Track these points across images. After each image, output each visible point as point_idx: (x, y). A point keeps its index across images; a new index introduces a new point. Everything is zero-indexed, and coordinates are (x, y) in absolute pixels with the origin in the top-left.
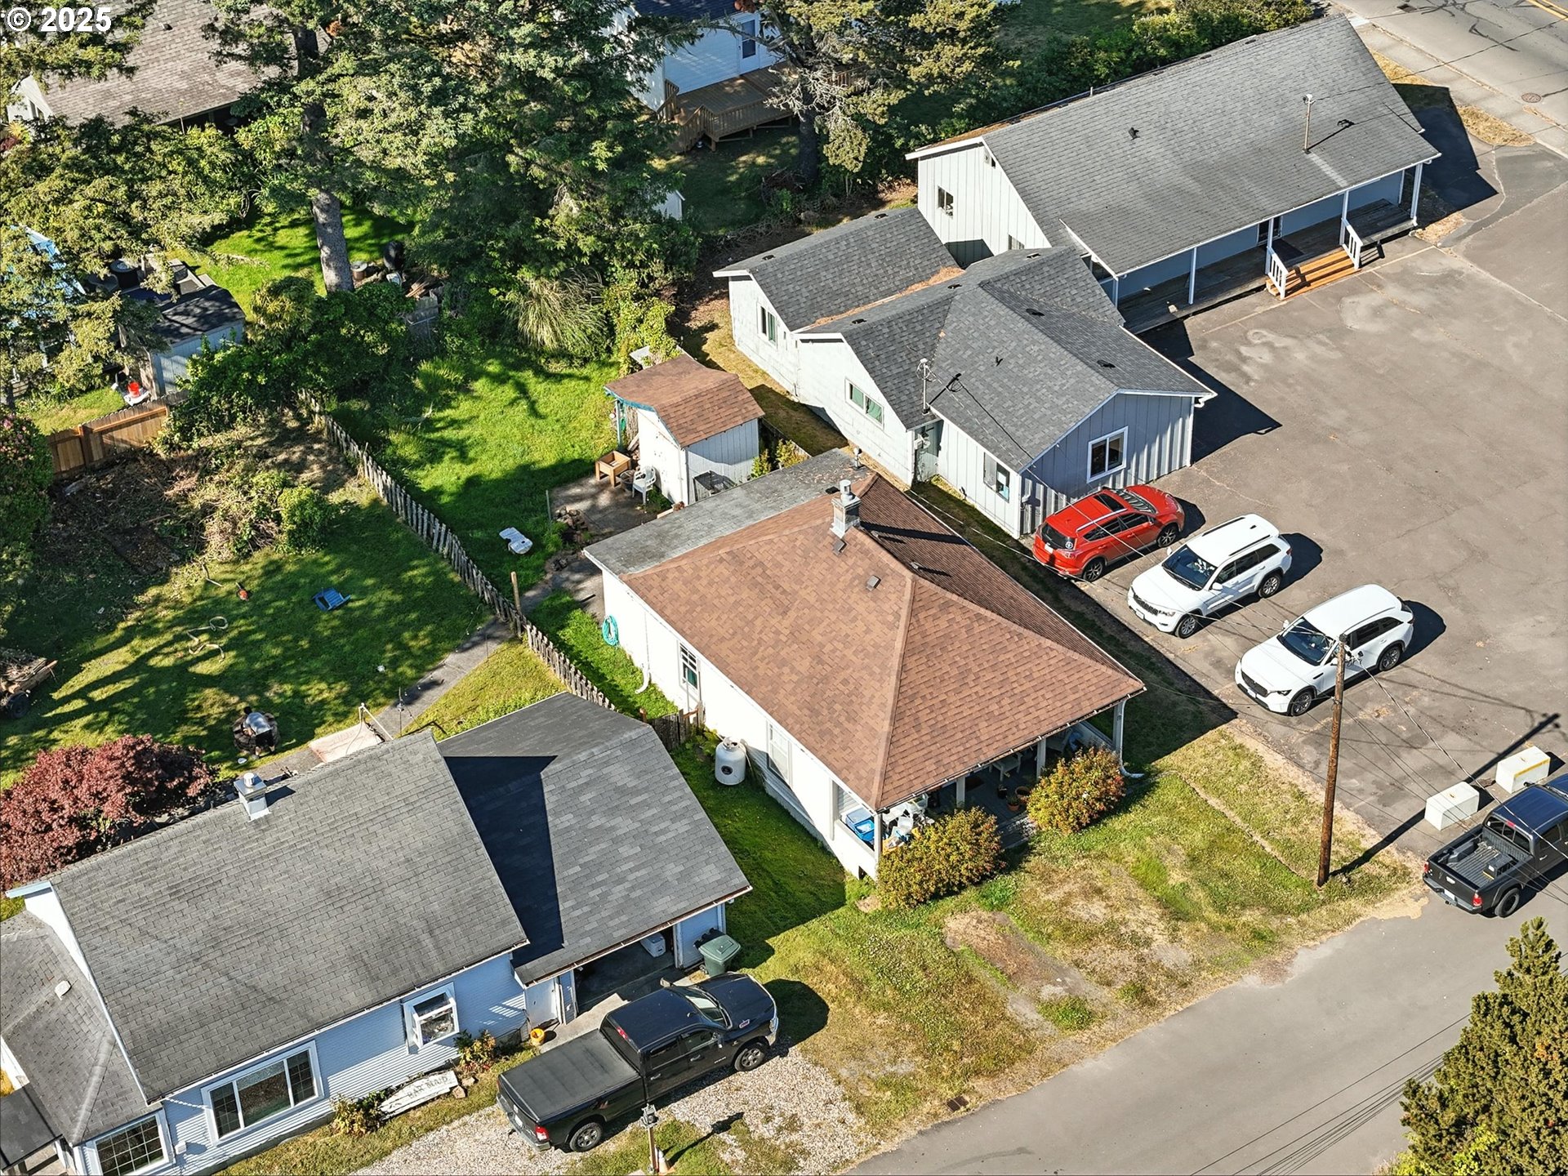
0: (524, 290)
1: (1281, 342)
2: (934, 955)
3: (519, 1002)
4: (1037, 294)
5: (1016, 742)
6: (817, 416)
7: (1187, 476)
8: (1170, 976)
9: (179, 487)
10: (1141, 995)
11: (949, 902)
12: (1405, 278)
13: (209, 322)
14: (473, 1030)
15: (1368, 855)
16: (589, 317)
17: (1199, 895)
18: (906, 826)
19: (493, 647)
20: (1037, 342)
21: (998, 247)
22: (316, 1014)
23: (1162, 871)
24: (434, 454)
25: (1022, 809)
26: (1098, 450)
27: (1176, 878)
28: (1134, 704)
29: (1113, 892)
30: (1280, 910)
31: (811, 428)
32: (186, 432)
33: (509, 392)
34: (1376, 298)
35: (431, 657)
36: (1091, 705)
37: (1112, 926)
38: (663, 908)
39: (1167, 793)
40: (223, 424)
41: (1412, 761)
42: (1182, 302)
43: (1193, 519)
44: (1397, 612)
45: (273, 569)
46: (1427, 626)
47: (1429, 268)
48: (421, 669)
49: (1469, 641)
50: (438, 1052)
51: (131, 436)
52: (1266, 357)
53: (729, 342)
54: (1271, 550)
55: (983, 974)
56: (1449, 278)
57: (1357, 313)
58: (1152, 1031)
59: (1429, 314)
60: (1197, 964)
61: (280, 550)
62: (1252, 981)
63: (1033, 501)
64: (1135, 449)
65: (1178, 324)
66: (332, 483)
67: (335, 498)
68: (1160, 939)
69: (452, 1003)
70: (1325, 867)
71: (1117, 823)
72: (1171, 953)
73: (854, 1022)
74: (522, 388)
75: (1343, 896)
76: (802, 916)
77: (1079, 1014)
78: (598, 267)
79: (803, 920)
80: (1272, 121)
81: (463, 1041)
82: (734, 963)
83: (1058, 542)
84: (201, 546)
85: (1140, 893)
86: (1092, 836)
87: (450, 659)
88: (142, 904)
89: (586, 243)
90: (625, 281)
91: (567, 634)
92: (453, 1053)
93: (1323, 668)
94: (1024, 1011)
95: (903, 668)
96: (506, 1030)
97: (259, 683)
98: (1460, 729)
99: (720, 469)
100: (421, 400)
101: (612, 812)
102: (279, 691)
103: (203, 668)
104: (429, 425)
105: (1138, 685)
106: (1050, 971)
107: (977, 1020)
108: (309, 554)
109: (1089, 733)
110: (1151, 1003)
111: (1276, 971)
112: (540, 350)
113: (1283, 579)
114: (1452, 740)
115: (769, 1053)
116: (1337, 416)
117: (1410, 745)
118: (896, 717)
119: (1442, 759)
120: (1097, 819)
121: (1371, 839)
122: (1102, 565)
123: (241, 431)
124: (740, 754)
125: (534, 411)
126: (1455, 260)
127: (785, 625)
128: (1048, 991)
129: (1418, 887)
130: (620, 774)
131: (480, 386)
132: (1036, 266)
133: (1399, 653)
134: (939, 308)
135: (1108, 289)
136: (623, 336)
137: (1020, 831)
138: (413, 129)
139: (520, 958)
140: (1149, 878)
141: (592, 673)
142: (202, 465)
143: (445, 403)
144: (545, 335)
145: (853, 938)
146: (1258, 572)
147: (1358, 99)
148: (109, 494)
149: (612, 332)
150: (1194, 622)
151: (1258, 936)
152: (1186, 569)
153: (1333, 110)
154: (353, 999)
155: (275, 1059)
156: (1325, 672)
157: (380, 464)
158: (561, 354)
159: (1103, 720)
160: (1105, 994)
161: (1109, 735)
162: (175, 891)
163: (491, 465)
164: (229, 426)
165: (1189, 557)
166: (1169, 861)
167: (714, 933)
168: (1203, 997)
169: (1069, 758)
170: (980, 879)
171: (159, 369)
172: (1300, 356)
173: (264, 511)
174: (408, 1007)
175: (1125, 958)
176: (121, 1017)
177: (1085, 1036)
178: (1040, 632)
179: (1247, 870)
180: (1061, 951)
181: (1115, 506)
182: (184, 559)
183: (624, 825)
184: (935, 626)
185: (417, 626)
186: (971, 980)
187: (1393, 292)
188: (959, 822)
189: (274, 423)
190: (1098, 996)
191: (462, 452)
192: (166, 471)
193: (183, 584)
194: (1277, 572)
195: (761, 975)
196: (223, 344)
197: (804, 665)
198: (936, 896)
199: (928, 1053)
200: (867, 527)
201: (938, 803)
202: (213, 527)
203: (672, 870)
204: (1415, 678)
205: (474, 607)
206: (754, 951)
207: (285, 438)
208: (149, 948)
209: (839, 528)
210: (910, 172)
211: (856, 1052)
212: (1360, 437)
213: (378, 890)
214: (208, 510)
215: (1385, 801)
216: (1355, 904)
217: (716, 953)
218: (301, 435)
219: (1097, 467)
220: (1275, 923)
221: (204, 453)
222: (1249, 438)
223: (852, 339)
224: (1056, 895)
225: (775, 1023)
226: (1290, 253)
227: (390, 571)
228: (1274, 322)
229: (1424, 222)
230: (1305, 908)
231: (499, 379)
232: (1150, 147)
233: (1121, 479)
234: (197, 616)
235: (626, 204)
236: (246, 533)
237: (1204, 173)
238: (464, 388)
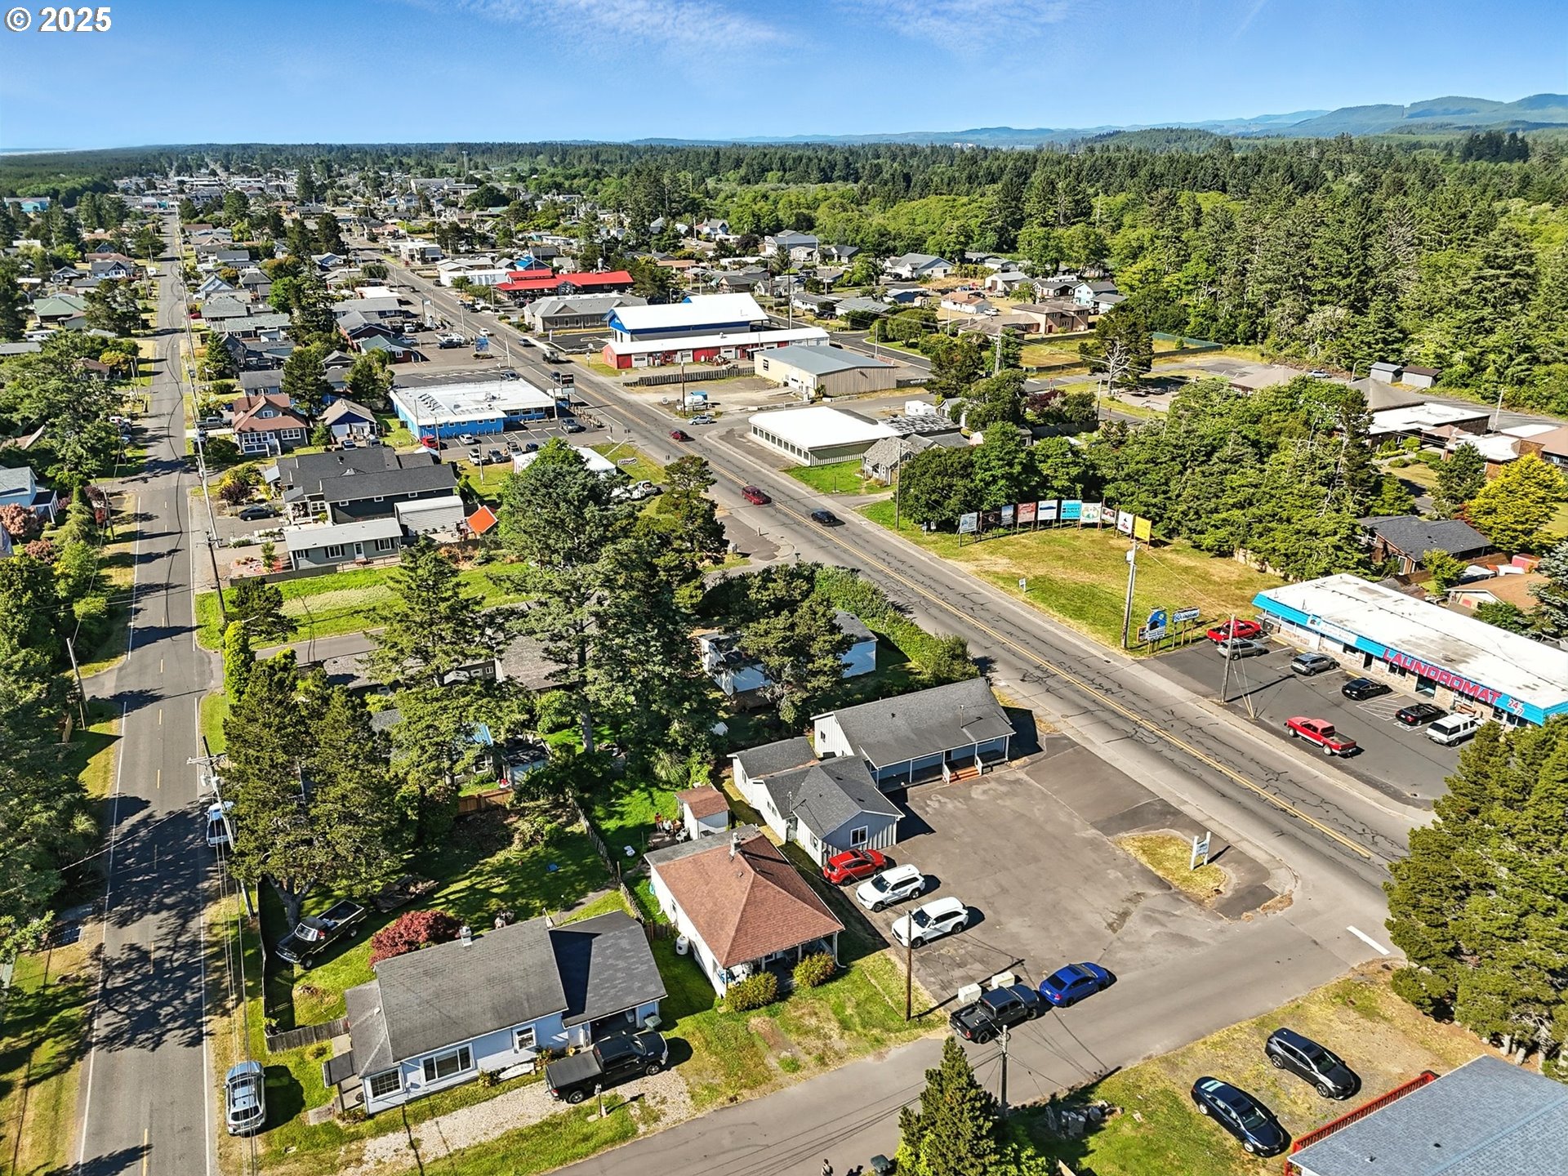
0: (657, 756)
1: (943, 800)
2: (742, 1033)
3: (565, 1035)
4: (842, 772)
5: (787, 946)
6: (757, 812)
7: (894, 848)
8: (836, 1053)
9: (510, 820)
10: (822, 1060)
11: (754, 1012)
12: (999, 780)
13: (535, 759)
14: (544, 1045)
15: (931, 1010)
16: (680, 769)
17: (857, 1020)
18: (742, 978)
19: (608, 891)
20: (837, 789)
21: (838, 754)
22: (472, 1031)
23: (844, 1008)
24: (610, 816)
25: (791, 976)
26: (855, 834)
27: (849, 1011)
28: (841, 933)
29: (822, 1015)
30: (888, 1030)
31: (755, 817)
32: (519, 801)
33: (645, 795)
34: (986, 787)
35: (583, 893)
36: (821, 934)
37: (818, 1029)
38: (630, 1000)
39: (854, 975)
40: (534, 799)
41: (958, 973)
42: (907, 782)
43: (891, 864)
44: (960, 909)
45: (535, 854)
46: (975, 916)
47: (1011, 777)
48: (578, 898)
49: (993, 925)
50: (527, 1054)
51: (498, 800)
52: (937, 805)
53: (732, 784)
54: (915, 879)
55: (760, 1043)
56: (1017, 781)
57: (977, 792)
58: (822, 1077)
59: (1006, 794)
60: (849, 1049)
61: (539, 848)
62: (870, 1059)
63: (827, 852)
64: (872, 835)
65: (904, 790)
66: (570, 823)
67: (568, 829)
68: (836, 1037)
69: (533, 1032)
70: (909, 1013)
71: (830, 986)
72: (838, 1042)
73: (702, 1059)
74: (651, 795)
75: (916, 1027)
76: (692, 1011)
77: (794, 1066)
78: (686, 751)
79: (693, 1013)
80: (950, 715)
81: (538, 1050)
82: (658, 1028)
83: (832, 869)
84: (511, 843)
85: (832, 1016)
86: (820, 990)
87: (591, 894)
88: (411, 977)
89: (681, 741)
90: (696, 757)
91: (638, 889)
92: (534, 1055)
93: (926, 929)
94: (772, 1062)
95: (744, 910)
96: (558, 1048)
97: (514, 898)
98: (982, 962)
99: (712, 829)
100: (612, 795)
101: (617, 959)
102: (521, 901)
103: (495, 890)
104: (613, 805)
105: (843, 927)
106: (787, 1046)
107: (752, 1064)
108: (551, 850)
109: (824, 944)
110: (826, 1064)
111: (880, 1056)
112: (660, 780)
113: (922, 892)
114: (978, 966)
115: (662, 1069)
116: (959, 830)
117: (959, 966)
118: (737, 931)
119: (971, 973)
120: (822, 983)
121: (934, 1004)
122: (849, 880)
123: (542, 801)
124: (686, 942)
125: (653, 803)
126: (1021, 775)
127: (706, 889)
128: (784, 1054)
129: (949, 1026)
130: (624, 943)
131: (635, 792)
132: (846, 760)
133: (960, 928)
134: (806, 772)
135: (874, 776)
136: (693, 777)
137: (789, 985)
138: (610, 690)
139: (565, 1015)
140: (838, 1010)
141: (641, 905)
142: (521, 813)
143: (621, 797)
144: (663, 774)
145: (711, 1022)
146: (910, 888)
147: (985, 709)
148: (483, 821)
149: (689, 775)
150: (880, 906)
151: (877, 1040)
152: (880, 885)
153: (974, 713)
154: (489, 1025)
155: (454, 1049)
156: (928, 931)
157: (587, 818)
158: (668, 782)
159: (828, 939)
160: (808, 1058)
161: (831, 945)
162: (426, 973)
163: (630, 822)
164: (538, 799)
165: (882, 879)
166: (848, 1004)
167: (653, 1014)
168: (847, 1063)
169: (811, 955)
170: (768, 1003)
171: (513, 775)
172: (950, 806)
173: (537, 832)
174: (515, 1032)
175: (819, 1043)
176: (391, 1024)
177: (794, 1076)
178: (805, 901)
179: (878, 1011)
180: (793, 1038)
181: (856, 856)
182: (503, 848)
183: (621, 964)
184: (760, 894)
185: (581, 881)
186: (754, 1045)
187: (993, 785)
188: (761, 977)
189: (555, 800)
190: (805, 1058)
191: (621, 815)
192: (507, 814)
193: (500, 856)
194: (918, 889)
195: (665, 1036)
196: (540, 767)
197: (710, 906)
198: (748, 1009)
199: (727, 1076)
200: (743, 853)
201: (756, 969)
202: (517, 836)
203: (637, 984)
204: (967, 938)
205: (608, 875)
206: (668, 1023)
207: (556, 805)
208: (410, 996)
209: (732, 852)
210: (812, 725)
211: (699, 1072)
212: (967, 840)
213: (510, 980)
214: (517, 829)
215: (944, 988)
216: (920, 1031)
217: (650, 1023)
218: (564, 805)
219: (855, 841)
220: (885, 1036)
221: (524, 808)
222: (922, 836)
223: (767, 783)
224: (799, 1013)
225: (665, 1054)
226: (953, 767)
227: (577, 859)
228: (943, 793)
229: (1011, 759)
230: (899, 1030)
231: (643, 790)
232: (899, 721)
233: (864, 846)
234: (499, 871)
235: (700, 727)
236: (528, 839)
237: (918, 732)
238: (629, 793)
